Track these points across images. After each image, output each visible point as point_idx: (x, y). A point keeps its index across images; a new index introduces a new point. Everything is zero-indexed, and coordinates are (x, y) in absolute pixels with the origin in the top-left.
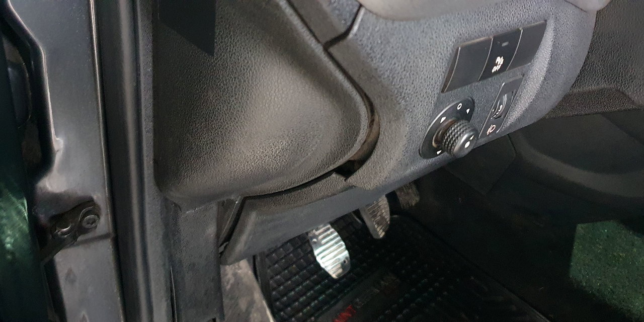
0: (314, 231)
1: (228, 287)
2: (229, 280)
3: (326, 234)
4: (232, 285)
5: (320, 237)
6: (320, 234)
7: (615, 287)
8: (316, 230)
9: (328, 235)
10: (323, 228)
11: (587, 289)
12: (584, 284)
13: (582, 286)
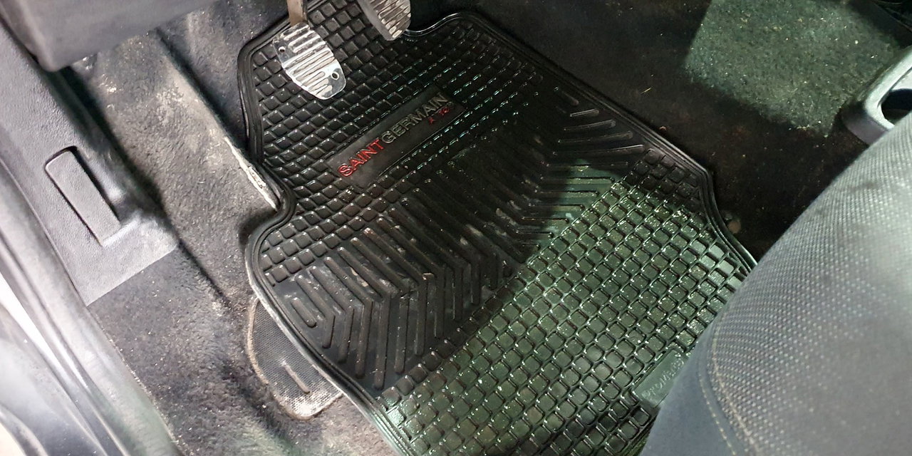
0: (282, 35)
1: (166, 121)
2: (164, 113)
3: (300, 38)
4: (172, 120)
5: (291, 44)
6: (291, 40)
7: (751, 74)
8: (286, 34)
9: (305, 40)
10: (297, 31)
11: (708, 82)
12: (705, 75)
13: (701, 78)
